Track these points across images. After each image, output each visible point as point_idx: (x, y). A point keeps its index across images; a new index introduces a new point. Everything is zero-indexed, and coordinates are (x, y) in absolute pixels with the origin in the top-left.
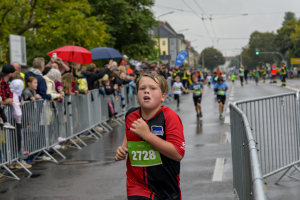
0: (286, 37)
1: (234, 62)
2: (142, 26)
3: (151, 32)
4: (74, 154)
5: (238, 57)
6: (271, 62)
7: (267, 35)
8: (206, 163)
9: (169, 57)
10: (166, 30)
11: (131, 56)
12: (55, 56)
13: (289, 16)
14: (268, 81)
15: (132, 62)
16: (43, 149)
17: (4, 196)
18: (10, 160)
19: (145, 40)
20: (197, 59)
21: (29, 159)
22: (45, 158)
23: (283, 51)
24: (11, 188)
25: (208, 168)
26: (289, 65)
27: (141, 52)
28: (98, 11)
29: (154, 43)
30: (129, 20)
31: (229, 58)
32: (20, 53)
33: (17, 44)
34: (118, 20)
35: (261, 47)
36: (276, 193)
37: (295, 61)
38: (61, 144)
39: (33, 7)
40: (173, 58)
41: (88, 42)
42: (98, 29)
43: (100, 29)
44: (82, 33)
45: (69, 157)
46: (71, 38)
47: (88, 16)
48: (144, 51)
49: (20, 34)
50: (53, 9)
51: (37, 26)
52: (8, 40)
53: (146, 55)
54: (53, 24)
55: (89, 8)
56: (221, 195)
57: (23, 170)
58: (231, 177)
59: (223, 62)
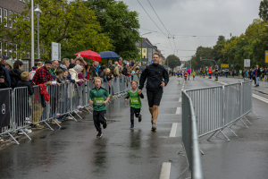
0: (218, 51)
1: (186, 64)
2: (132, 40)
3: (137, 44)
4: (87, 116)
5: (189, 62)
6: (209, 65)
7: (207, 48)
8: (166, 126)
9: (147, 60)
10: (146, 43)
11: (124, 58)
12: (79, 55)
13: (221, 38)
14: (207, 77)
15: (125, 61)
16: (68, 112)
17: (44, 140)
18: (48, 119)
19: (133, 49)
20: (164, 62)
21: (60, 118)
22: (69, 118)
23: (217, 59)
24: (48, 135)
25: (167, 129)
26: (220, 68)
27: (130, 56)
28: (106, 30)
29: (138, 51)
30: (124, 36)
31: (184, 62)
32: (57, 53)
33: (56, 48)
34: (118, 36)
35: (203, 56)
36: (207, 146)
37: (223, 66)
38: (80, 110)
39: (67, 26)
40: (150, 60)
41: (98, 48)
42: (105, 41)
43: (106, 41)
44: (95, 43)
45: (84, 118)
46: (89, 46)
47: (99, 33)
48: (132, 56)
49: (58, 42)
50: (79, 28)
51: (68, 37)
52: (50, 45)
53: (133, 58)
54: (78, 37)
55: (100, 28)
56: (174, 146)
57: (56, 124)
58: (180, 135)
59: (180, 65)
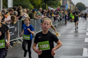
9: (64, 6)
16: (17, 39)
20: (74, 7)
27: (54, 4)
32: (11, 3)
48: (55, 4)
